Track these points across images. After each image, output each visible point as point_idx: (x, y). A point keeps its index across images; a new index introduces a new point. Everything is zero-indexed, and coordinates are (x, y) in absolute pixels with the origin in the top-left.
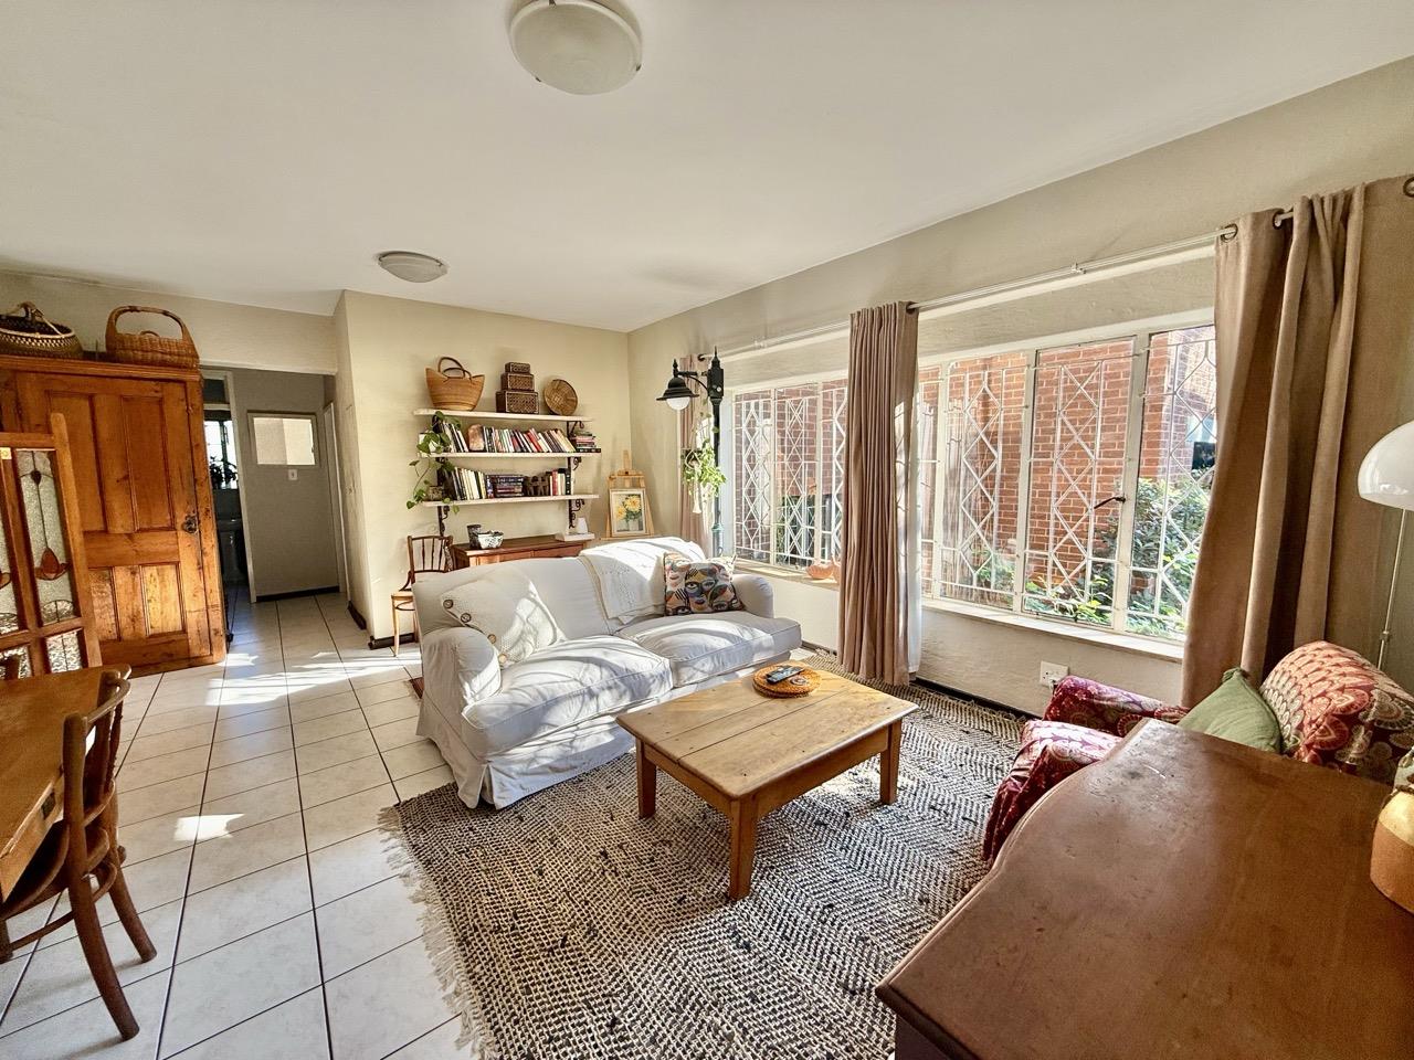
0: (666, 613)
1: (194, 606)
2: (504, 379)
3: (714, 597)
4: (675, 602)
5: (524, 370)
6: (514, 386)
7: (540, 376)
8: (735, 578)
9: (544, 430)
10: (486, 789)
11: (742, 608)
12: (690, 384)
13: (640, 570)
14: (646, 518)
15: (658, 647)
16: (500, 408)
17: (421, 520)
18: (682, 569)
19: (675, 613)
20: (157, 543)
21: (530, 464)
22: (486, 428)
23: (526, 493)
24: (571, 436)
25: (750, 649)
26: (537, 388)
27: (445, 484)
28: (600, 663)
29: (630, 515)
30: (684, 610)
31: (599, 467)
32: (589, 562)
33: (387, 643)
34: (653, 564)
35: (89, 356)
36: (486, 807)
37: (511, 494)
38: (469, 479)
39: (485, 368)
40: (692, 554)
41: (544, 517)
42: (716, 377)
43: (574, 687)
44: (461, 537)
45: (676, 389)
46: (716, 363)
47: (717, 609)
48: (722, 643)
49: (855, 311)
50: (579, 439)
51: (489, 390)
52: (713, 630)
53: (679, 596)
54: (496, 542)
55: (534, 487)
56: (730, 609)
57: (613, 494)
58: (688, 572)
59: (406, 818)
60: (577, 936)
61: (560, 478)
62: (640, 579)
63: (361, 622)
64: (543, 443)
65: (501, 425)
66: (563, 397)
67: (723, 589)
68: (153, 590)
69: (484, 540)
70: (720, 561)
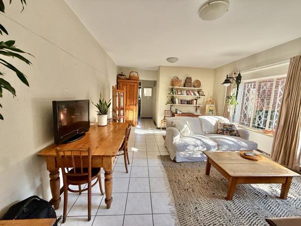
0: (217, 133)
1: (134, 117)
2: (186, 80)
3: (231, 132)
4: (219, 131)
5: (190, 79)
6: (188, 82)
7: (193, 80)
8: (238, 128)
9: (193, 91)
10: (175, 158)
11: (239, 136)
12: (231, 80)
13: (212, 123)
14: (214, 112)
15: (214, 140)
16: (184, 86)
17: (168, 107)
18: (223, 124)
19: (220, 134)
21: (189, 98)
22: (181, 90)
23: (187, 104)
24: (198, 92)
25: (240, 147)
26: (192, 82)
27: (172, 101)
28: (200, 140)
29: (210, 110)
30: (222, 133)
31: (204, 99)
32: (200, 119)
34: (215, 122)
35: (127, 79)
36: (174, 161)
37: (184, 103)
38: (177, 100)
39: (182, 79)
40: (226, 121)
41: (190, 109)
42: (239, 78)
44: (174, 111)
45: (227, 81)
46: (239, 75)
47: (231, 135)
48: (232, 143)
49: (292, 56)
50: (200, 93)
51: (183, 83)
52: (229, 140)
53: (221, 130)
54: (180, 113)
55: (189, 102)
56: (235, 136)
57: (207, 105)
58: (224, 125)
59: (161, 158)
61: (195, 101)
62: (212, 125)
63: (156, 124)
64: (192, 94)
65: (184, 90)
66: (198, 84)
67: (234, 131)
69: (178, 112)
70: (234, 124)
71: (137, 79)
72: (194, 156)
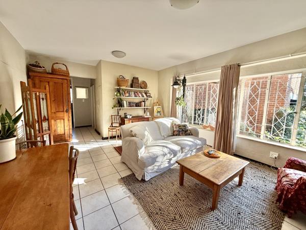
0: (174, 135)
1: (67, 128)
2: (133, 81)
3: (186, 132)
4: (176, 133)
5: (137, 79)
6: (135, 82)
7: (140, 80)
8: (189, 128)
9: (141, 92)
10: (144, 176)
11: (192, 135)
12: (179, 82)
13: (168, 125)
14: (162, 113)
15: (177, 143)
16: (132, 87)
17: (114, 112)
18: (177, 125)
19: (176, 135)
20: (61, 114)
21: (137, 100)
22: (129, 92)
23: (136, 106)
24: (146, 93)
25: (197, 145)
26: (140, 83)
27: (120, 103)
28: (167, 147)
29: (158, 112)
30: (178, 135)
31: (151, 101)
32: (156, 122)
33: (107, 138)
34: (170, 124)
35: (48, 73)
36: (143, 181)
37: (133, 106)
38: (125, 102)
39: (129, 78)
40: (178, 121)
41: (139, 112)
42: (184, 81)
43: (162, 153)
44: (123, 116)
45: (176, 83)
46: (185, 78)
47: (186, 135)
48: (190, 143)
49: (223, 66)
50: (148, 95)
51: (129, 84)
52: (187, 140)
53: (177, 131)
54: (131, 117)
55: (138, 105)
56: (189, 135)
57: (155, 107)
58: (179, 126)
59: (124, 182)
60: (177, 217)
61: (143, 103)
62: (168, 127)
63: (99, 133)
64: (140, 95)
65: (132, 91)
66: (144, 85)
67: (188, 130)
68: (59, 125)
69: (128, 117)
70: (186, 123)
71: (66, 74)
72: (162, 166)
